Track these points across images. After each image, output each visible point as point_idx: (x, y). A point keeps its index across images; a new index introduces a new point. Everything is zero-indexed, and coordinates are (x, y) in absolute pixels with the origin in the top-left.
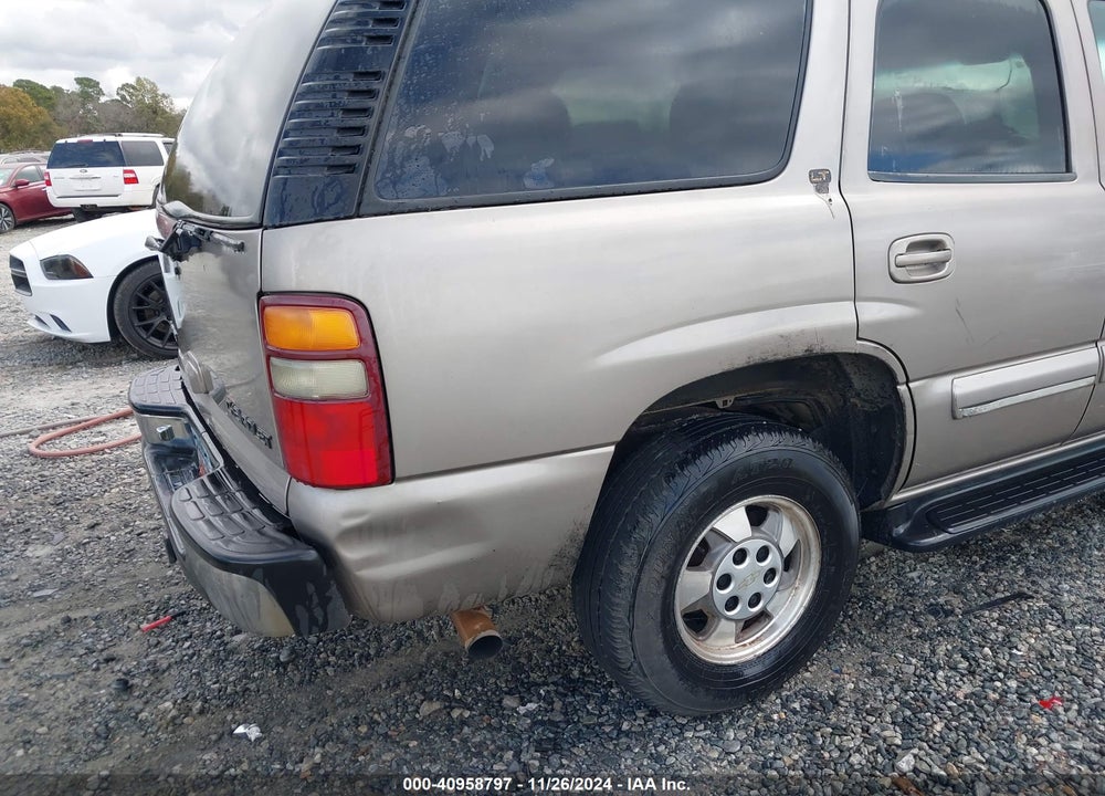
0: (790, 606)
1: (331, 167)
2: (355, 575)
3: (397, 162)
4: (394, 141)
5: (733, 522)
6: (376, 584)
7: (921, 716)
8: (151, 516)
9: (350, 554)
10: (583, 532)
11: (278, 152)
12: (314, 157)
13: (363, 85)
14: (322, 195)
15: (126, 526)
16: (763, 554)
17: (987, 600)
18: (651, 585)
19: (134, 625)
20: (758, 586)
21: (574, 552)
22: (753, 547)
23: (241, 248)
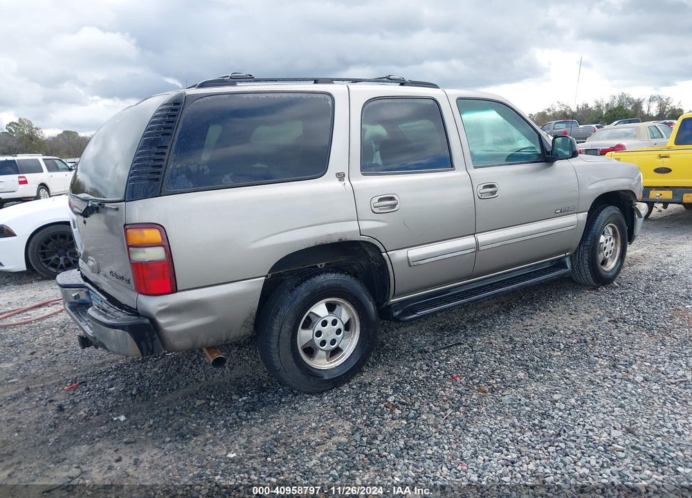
0: (350, 345)
1: (150, 180)
2: (164, 330)
3: (174, 176)
4: (172, 169)
5: (320, 309)
6: (172, 333)
7: (403, 385)
8: (62, 347)
9: (162, 321)
10: (255, 312)
11: (130, 175)
12: (144, 176)
13: (160, 151)
14: (147, 190)
15: (50, 352)
16: (334, 323)
17: (445, 346)
18: (286, 334)
19: (61, 388)
20: (334, 336)
21: (252, 321)
22: (330, 319)
23: (117, 209)
